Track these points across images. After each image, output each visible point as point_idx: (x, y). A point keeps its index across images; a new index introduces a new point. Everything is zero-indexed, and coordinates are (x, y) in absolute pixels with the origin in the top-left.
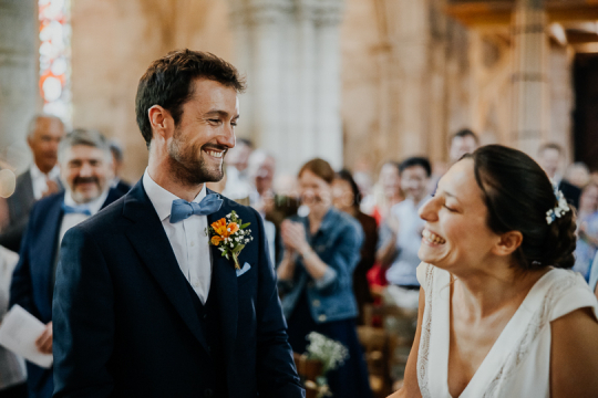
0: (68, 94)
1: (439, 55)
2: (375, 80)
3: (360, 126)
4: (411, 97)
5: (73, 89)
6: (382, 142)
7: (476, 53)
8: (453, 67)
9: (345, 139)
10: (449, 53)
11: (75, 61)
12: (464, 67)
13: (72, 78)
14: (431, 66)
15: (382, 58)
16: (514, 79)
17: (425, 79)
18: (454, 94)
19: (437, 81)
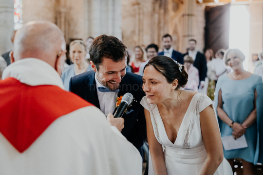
0: (21, 21)
1: (157, 7)
2: (134, 16)
3: (128, 33)
4: (146, 22)
5: (23, 19)
6: (136, 38)
7: (170, 6)
8: (162, 11)
9: (123, 37)
10: (160, 6)
11: (24, 9)
12: (166, 11)
13: (23, 15)
14: (154, 10)
15: (136, 7)
16: (183, 15)
17: (152, 15)
18: (162, 21)
19: (156, 16)
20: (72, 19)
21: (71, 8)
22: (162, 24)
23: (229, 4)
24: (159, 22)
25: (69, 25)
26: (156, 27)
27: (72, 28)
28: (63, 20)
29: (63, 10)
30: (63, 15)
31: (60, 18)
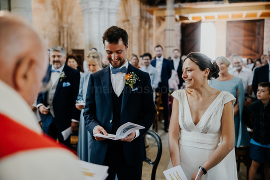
1: (143, 23)
4: (135, 35)
8: (147, 26)
10: (146, 22)
12: (151, 26)
14: (140, 26)
15: (126, 23)
16: (164, 30)
17: (139, 30)
18: (147, 35)
19: (143, 31)
20: (73, 33)
21: (72, 24)
22: (147, 37)
23: (200, 22)
24: (145, 36)
25: (71, 38)
26: (142, 39)
27: (73, 40)
28: (65, 33)
29: (65, 26)
30: (65, 30)
31: (63, 32)
